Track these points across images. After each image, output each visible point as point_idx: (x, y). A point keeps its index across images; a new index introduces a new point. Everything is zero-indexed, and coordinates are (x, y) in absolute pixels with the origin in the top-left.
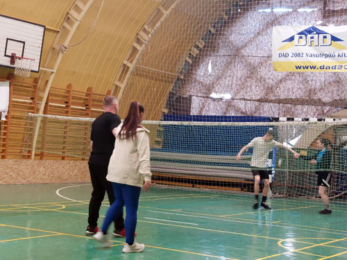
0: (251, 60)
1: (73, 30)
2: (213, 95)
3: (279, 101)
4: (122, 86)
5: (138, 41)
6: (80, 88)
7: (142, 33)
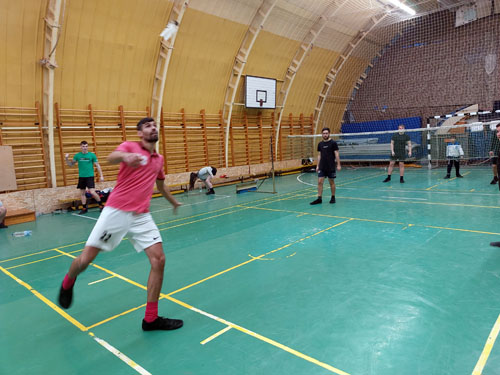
1: (292, 79)
4: (320, 110)
5: (328, 80)
6: (296, 114)
7: (330, 74)
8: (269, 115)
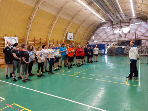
0: (100, 36)
1: (77, 33)
2: (94, 41)
3: (105, 42)
4: (82, 41)
6: (77, 42)
8: (71, 42)
